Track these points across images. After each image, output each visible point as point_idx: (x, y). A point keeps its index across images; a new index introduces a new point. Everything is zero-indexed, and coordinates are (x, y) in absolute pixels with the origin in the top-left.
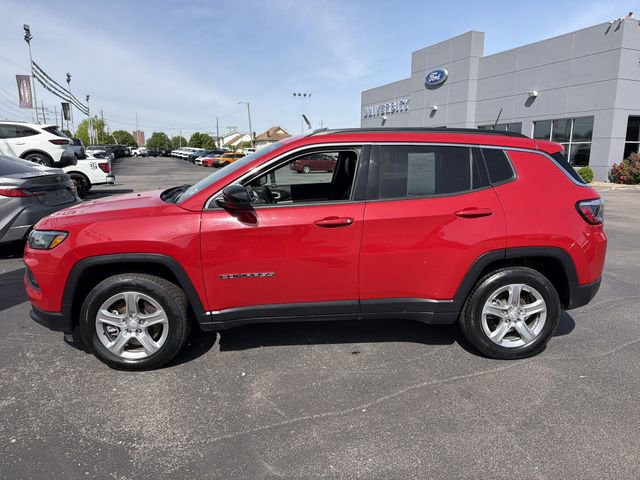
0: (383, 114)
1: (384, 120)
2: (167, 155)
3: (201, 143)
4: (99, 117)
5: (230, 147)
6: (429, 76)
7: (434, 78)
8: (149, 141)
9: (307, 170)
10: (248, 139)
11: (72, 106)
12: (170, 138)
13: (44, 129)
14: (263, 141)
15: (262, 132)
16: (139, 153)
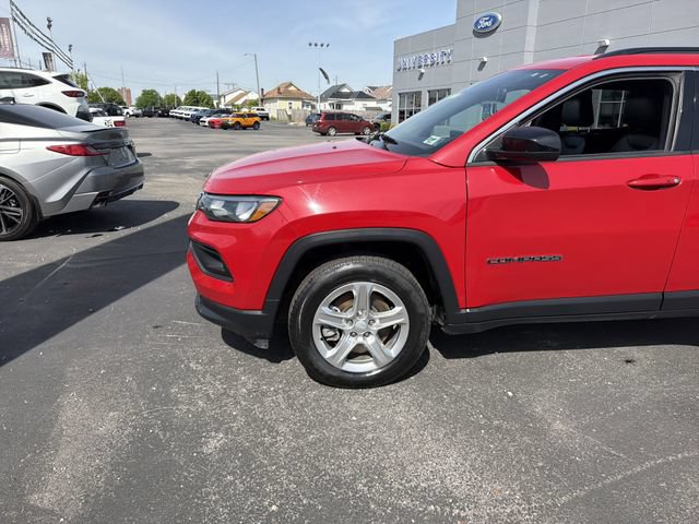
0: (420, 67)
1: (422, 74)
2: (165, 114)
3: (198, 102)
4: (83, 72)
5: (233, 105)
6: (477, 22)
7: (483, 24)
8: (139, 100)
9: (332, 132)
10: (254, 96)
11: (54, 57)
12: (163, 96)
13: (54, 77)
14: (273, 99)
15: (271, 89)
16: (131, 113)
